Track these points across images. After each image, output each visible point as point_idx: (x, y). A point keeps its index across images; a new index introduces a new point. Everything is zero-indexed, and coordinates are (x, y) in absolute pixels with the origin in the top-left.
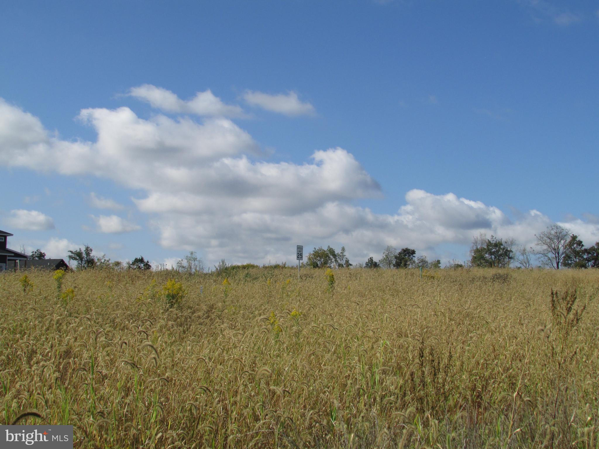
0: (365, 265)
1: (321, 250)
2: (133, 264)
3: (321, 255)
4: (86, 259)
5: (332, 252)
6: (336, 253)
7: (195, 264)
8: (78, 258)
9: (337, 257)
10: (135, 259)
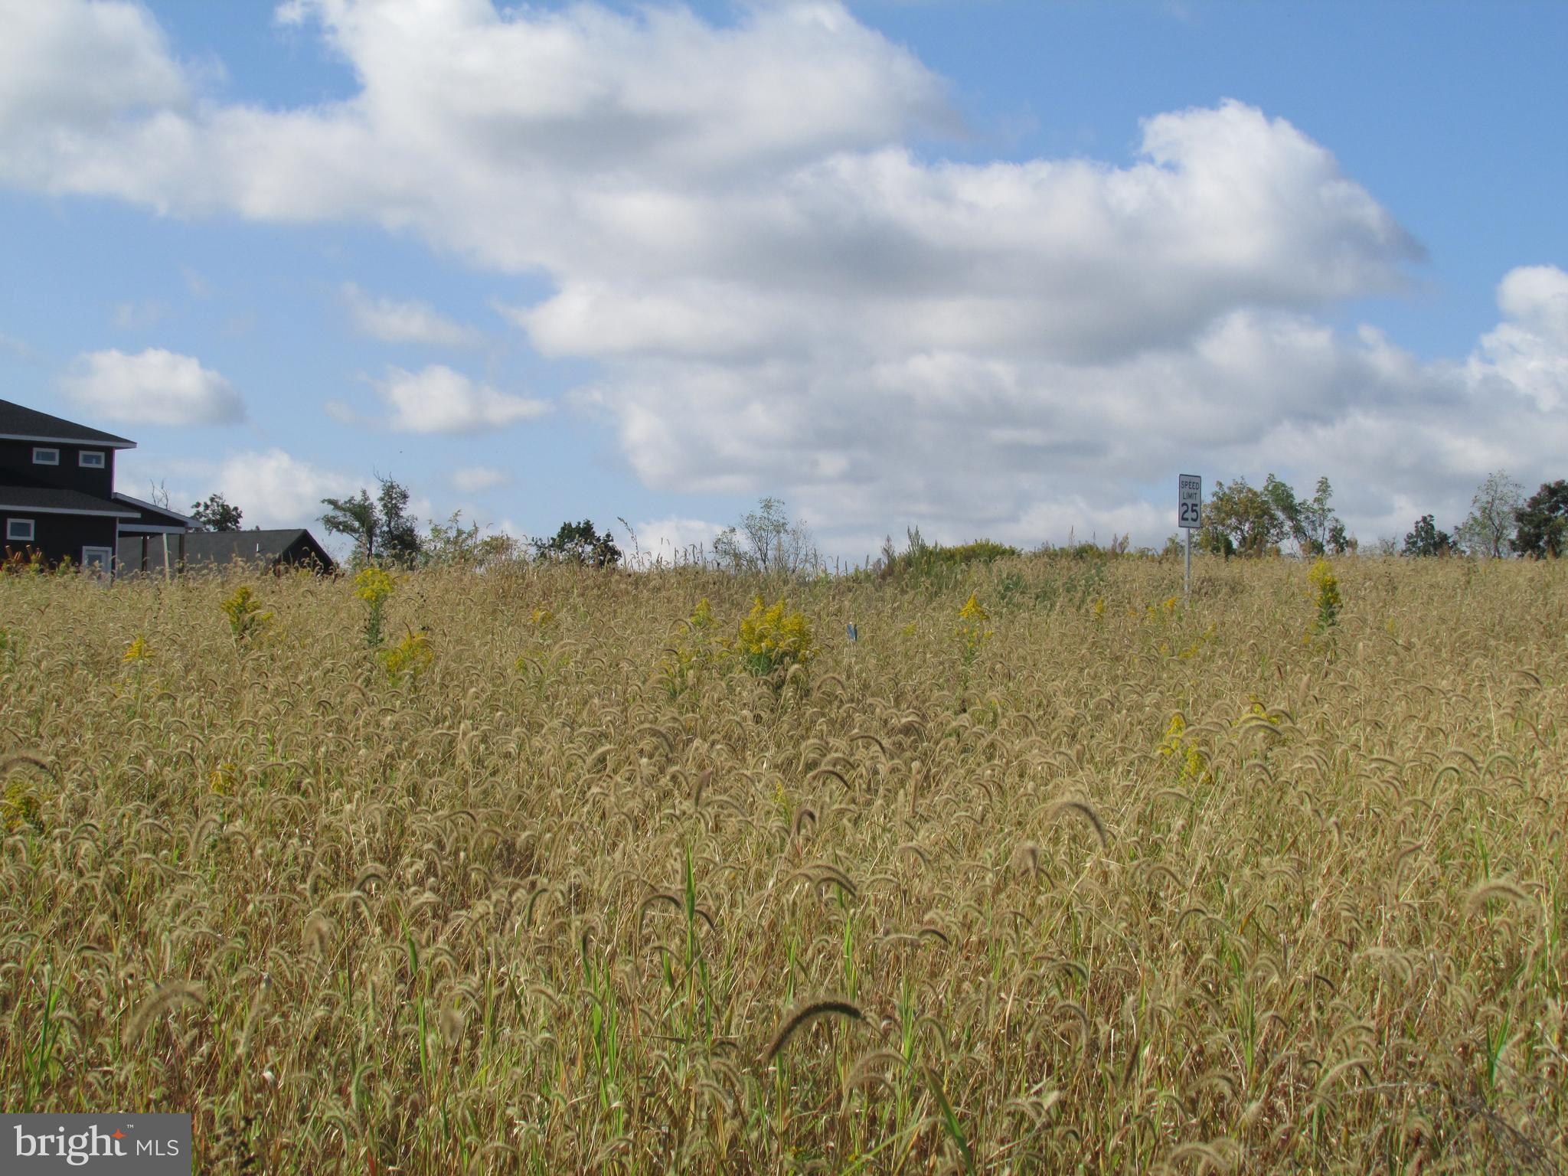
0: (1401, 545)
1: (1240, 492)
2: (558, 544)
3: (1241, 510)
4: (385, 529)
5: (1282, 496)
6: (1297, 501)
7: (780, 544)
8: (357, 524)
9: (1302, 517)
10: (563, 529)
